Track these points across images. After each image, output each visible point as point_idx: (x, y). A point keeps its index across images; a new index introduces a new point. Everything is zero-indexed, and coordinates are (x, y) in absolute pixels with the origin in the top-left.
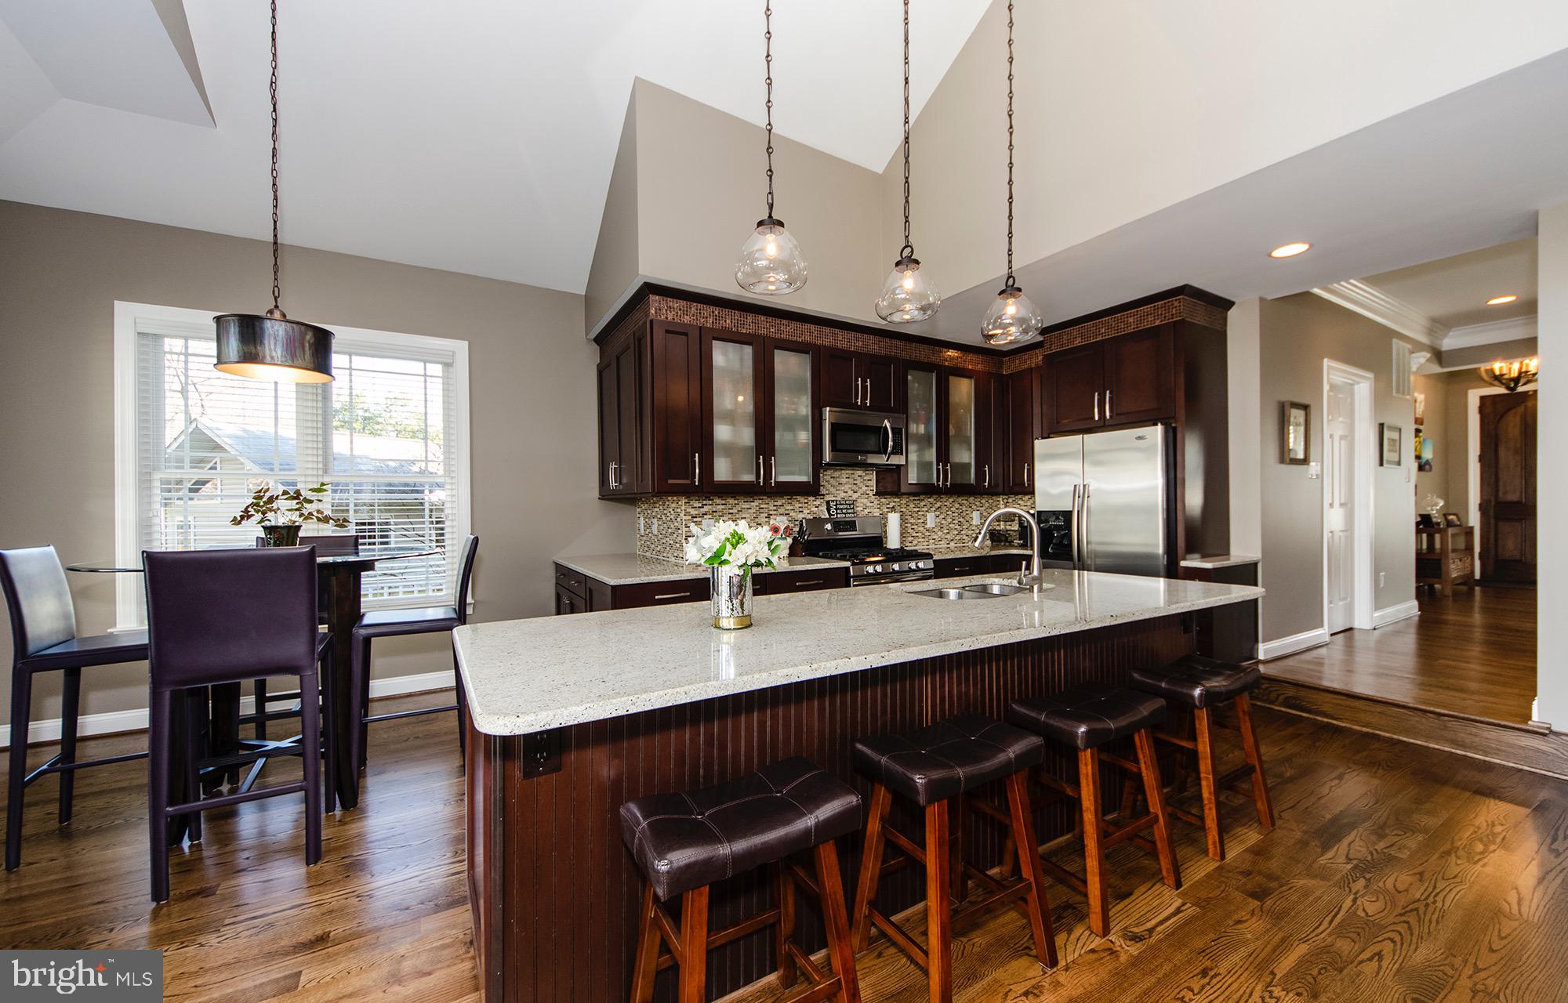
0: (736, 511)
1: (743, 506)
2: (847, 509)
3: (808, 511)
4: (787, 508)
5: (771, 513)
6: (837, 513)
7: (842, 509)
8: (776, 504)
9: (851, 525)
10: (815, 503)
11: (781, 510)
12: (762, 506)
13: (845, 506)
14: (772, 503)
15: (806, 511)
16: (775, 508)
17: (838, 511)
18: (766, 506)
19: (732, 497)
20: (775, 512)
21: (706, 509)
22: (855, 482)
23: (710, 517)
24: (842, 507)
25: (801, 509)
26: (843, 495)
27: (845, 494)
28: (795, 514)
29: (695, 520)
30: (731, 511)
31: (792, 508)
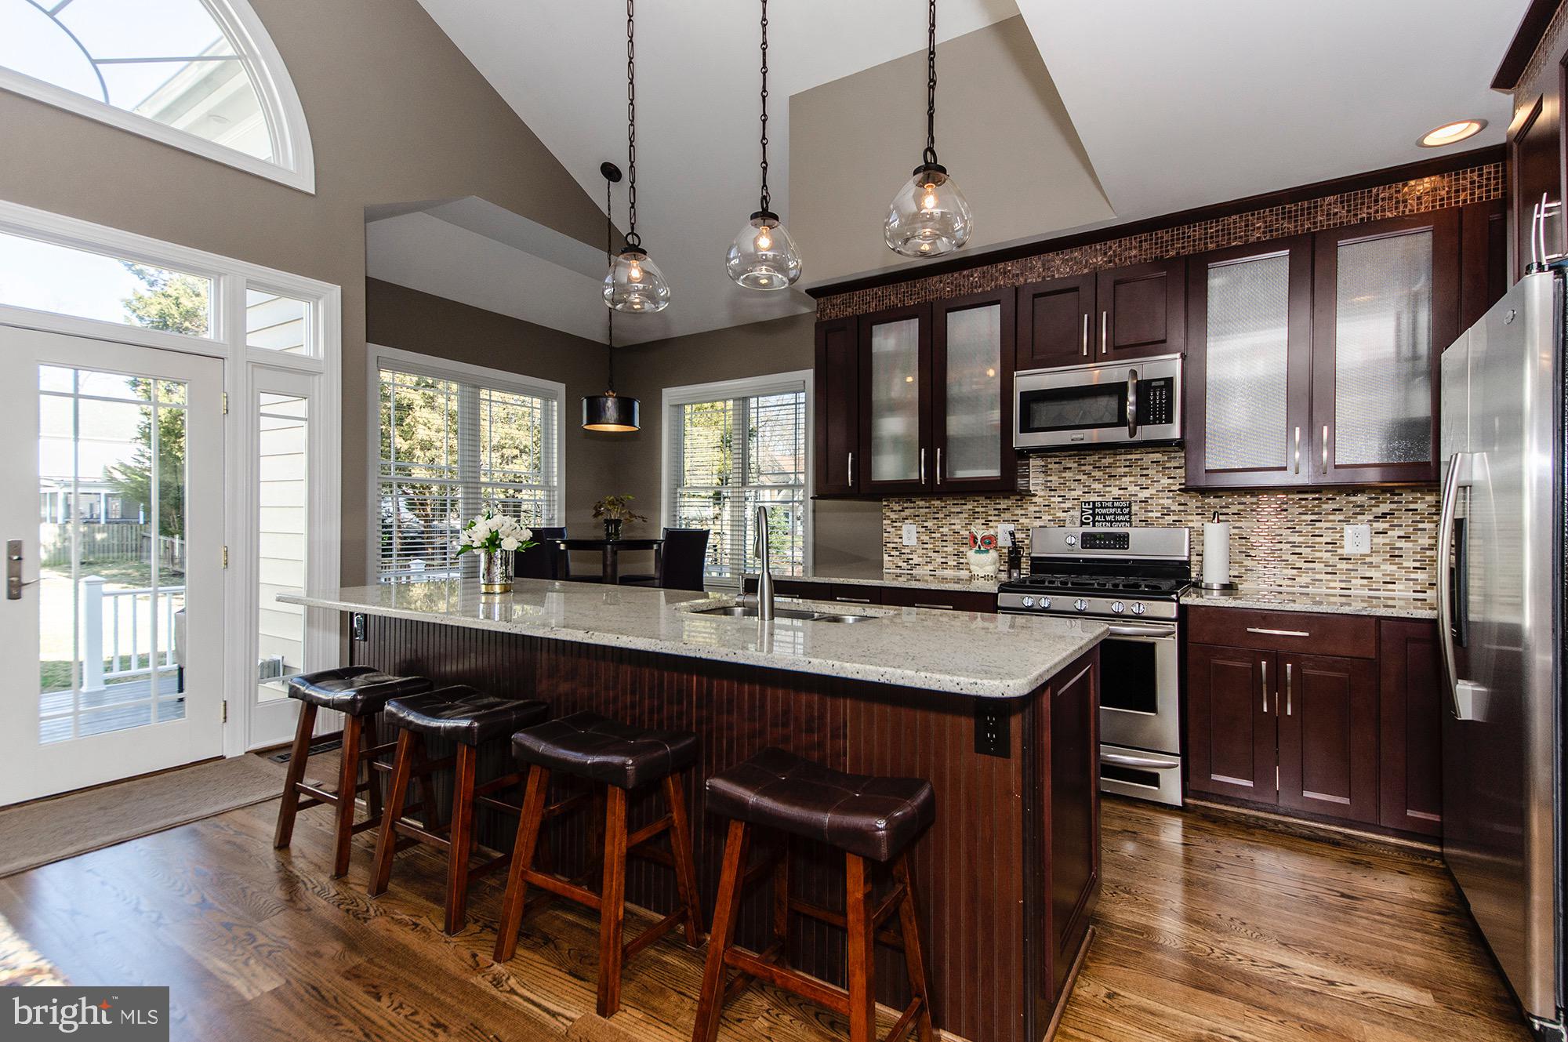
0: (943, 516)
1: (953, 510)
2: (1115, 514)
3: (1050, 518)
4: (1016, 512)
5: (990, 518)
6: (1094, 522)
7: (1105, 515)
8: (998, 506)
9: (1122, 541)
10: (1063, 505)
11: (1006, 516)
12: (977, 510)
13: (1112, 511)
14: (992, 506)
15: (1046, 517)
16: (996, 512)
17: (1097, 518)
18: (983, 510)
19: (938, 499)
20: (996, 518)
21: (907, 512)
22: (1145, 472)
23: (911, 521)
24: (1104, 511)
25: (1038, 515)
26: (1116, 492)
27: (1122, 492)
28: (1028, 521)
29: (895, 524)
30: (937, 516)
31: (1023, 512)
